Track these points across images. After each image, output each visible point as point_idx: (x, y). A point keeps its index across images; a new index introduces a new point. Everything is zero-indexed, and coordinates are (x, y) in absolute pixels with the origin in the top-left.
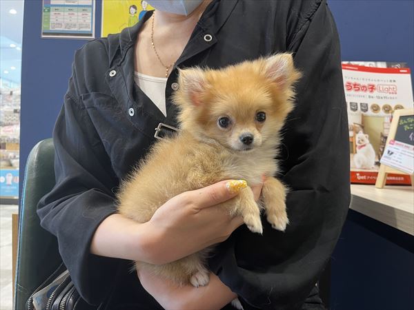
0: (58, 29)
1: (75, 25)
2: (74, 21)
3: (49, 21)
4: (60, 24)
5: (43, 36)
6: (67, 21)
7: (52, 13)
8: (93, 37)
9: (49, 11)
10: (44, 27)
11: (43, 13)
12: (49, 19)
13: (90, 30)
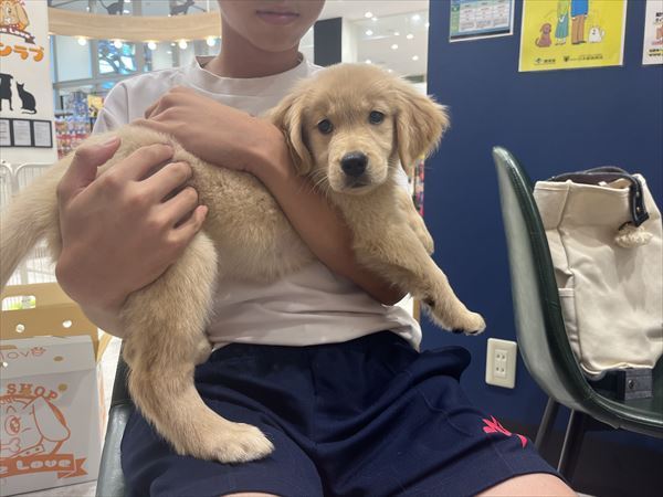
0: (469, 30)
1: (489, 22)
2: (488, 18)
3: (458, 22)
4: (471, 24)
5: (451, 41)
6: (480, 18)
7: (461, 11)
8: (511, 33)
9: (458, 9)
10: (453, 30)
11: (452, 13)
12: (458, 19)
13: (506, 25)
